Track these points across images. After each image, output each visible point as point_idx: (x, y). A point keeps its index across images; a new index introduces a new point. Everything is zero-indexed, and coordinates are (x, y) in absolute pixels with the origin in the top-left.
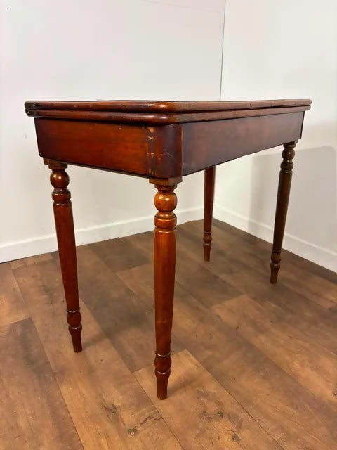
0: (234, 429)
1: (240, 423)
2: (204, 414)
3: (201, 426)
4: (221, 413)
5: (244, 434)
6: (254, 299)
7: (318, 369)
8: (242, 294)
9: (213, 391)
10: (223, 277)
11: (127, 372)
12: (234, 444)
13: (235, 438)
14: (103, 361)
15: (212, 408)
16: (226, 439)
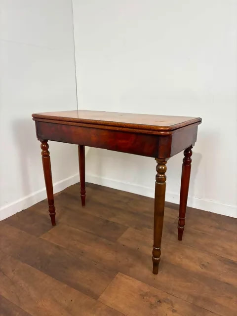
0: (170, 306)
1: (171, 302)
2: (152, 306)
3: (154, 313)
4: (160, 301)
5: (176, 307)
6: (136, 228)
7: (187, 257)
8: (128, 227)
9: (148, 291)
10: (112, 220)
11: (94, 301)
12: (175, 314)
13: (174, 311)
14: (73, 301)
15: (154, 300)
16: (170, 313)
